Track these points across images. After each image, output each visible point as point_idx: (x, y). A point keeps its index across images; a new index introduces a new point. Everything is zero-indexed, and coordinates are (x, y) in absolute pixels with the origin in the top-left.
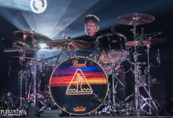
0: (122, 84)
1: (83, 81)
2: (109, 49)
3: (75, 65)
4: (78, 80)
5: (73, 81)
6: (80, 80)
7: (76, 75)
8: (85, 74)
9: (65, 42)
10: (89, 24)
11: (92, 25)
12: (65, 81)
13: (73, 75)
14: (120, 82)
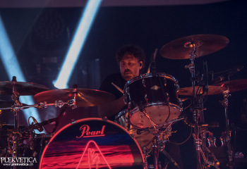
0: (176, 164)
1: (99, 162)
2: (145, 102)
3: (85, 135)
4: (91, 161)
5: (82, 162)
6: (94, 161)
7: (87, 152)
8: (104, 150)
9: (68, 93)
10: (127, 62)
11: (133, 62)
12: (67, 164)
13: (81, 152)
14: (173, 161)
